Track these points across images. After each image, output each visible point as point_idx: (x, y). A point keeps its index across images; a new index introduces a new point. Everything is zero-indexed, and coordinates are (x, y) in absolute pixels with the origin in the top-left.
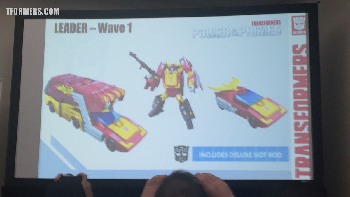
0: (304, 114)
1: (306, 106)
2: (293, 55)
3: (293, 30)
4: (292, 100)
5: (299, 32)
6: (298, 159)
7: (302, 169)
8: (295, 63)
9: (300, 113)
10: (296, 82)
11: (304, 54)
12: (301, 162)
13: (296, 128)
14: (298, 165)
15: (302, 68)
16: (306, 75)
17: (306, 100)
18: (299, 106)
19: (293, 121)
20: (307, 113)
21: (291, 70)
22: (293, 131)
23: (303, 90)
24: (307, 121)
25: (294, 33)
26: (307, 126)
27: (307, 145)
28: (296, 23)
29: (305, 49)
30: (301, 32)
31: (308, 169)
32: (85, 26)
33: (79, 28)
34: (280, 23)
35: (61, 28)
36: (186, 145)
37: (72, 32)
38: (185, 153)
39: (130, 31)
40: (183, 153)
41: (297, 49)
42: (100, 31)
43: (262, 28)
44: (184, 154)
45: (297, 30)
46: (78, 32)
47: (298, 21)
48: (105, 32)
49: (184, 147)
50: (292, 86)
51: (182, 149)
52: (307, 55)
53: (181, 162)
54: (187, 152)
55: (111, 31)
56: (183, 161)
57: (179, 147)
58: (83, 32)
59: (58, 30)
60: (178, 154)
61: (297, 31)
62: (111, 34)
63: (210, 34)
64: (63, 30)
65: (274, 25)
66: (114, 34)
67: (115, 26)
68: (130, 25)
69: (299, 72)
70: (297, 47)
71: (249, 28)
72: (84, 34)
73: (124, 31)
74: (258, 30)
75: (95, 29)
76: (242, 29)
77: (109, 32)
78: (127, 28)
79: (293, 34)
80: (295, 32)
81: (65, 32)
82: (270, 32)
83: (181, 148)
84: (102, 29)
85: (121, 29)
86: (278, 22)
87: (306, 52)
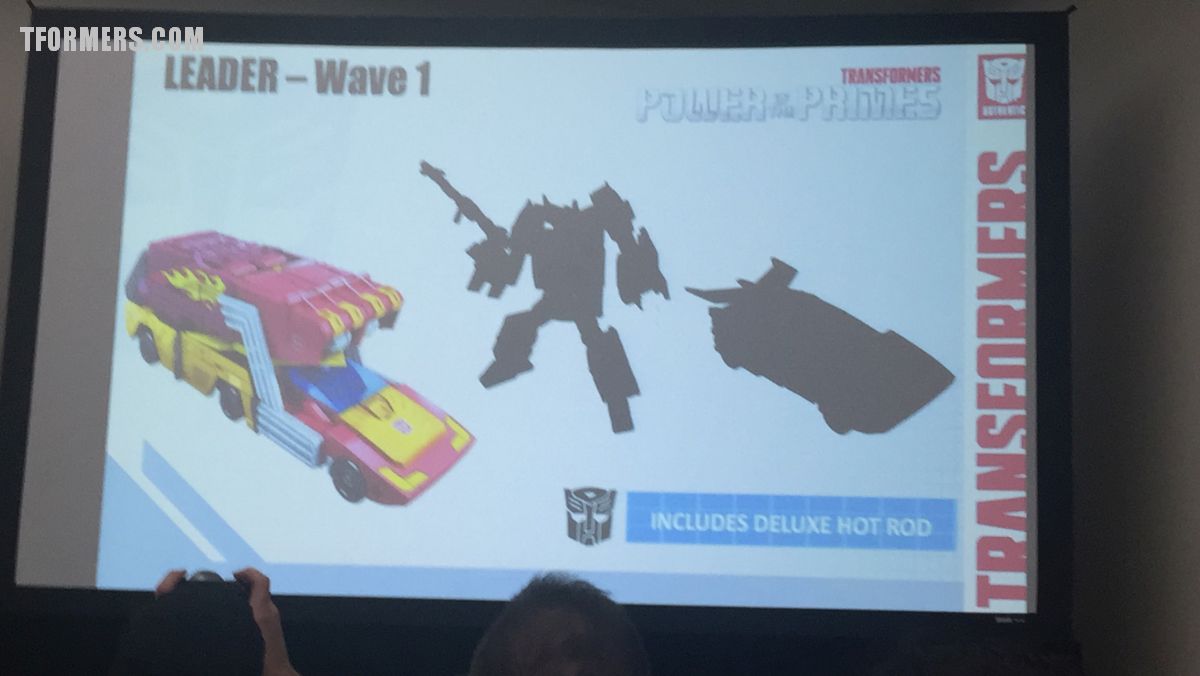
0: (1010, 389)
1: (1021, 361)
2: (978, 187)
3: (983, 100)
4: (972, 342)
5: (1001, 111)
6: (984, 544)
7: (997, 578)
8: (985, 213)
9: (997, 387)
10: (989, 279)
11: (1017, 184)
12: (1000, 554)
13: (984, 438)
14: (984, 562)
15: (1010, 233)
16: (1022, 256)
17: (1021, 341)
18: (994, 361)
19: (972, 413)
20: (1021, 386)
21: (972, 240)
22: (972, 448)
23: (1009, 308)
24: (1022, 412)
25: (987, 111)
26: (1022, 432)
27: (1022, 494)
28: (992, 77)
29: (1022, 168)
30: (1011, 110)
31: (1019, 579)
32: (269, 69)
33: (248, 73)
34: (937, 75)
35: (186, 71)
36: (607, 487)
37: (223, 87)
38: (603, 512)
39: (425, 90)
40: (598, 512)
41: (994, 168)
42: (322, 89)
43: (877, 92)
44: (600, 518)
45: (995, 104)
46: (247, 88)
47: (1000, 70)
48: (338, 90)
49: (600, 492)
50: (975, 292)
51: (594, 499)
52: (1028, 189)
53: (589, 542)
54: (608, 511)
55: (357, 89)
56: (597, 541)
57: (581, 493)
58: (262, 88)
59: (178, 78)
60: (579, 518)
61: (995, 108)
62: (359, 99)
63: (698, 108)
64: (193, 80)
65: (919, 85)
66: (368, 100)
67: (373, 70)
68: (424, 69)
69: (997, 246)
70: (994, 162)
71: (833, 92)
72: (268, 96)
73: (403, 89)
74: (864, 100)
75: (303, 79)
76: (809, 92)
77: (352, 90)
78: (414, 80)
79: (981, 116)
80: (990, 108)
81: (200, 87)
82: (905, 106)
83: (590, 495)
84: (329, 80)
85: (395, 81)
86: (931, 75)
87: (1025, 179)
